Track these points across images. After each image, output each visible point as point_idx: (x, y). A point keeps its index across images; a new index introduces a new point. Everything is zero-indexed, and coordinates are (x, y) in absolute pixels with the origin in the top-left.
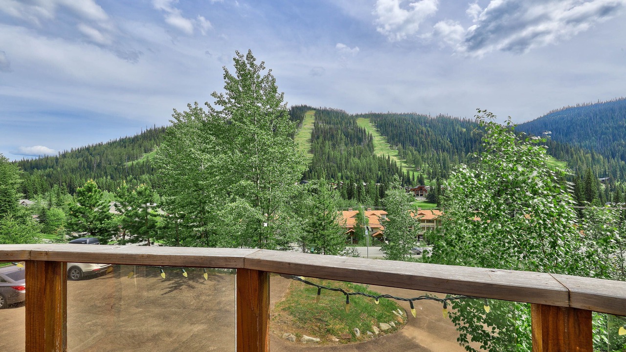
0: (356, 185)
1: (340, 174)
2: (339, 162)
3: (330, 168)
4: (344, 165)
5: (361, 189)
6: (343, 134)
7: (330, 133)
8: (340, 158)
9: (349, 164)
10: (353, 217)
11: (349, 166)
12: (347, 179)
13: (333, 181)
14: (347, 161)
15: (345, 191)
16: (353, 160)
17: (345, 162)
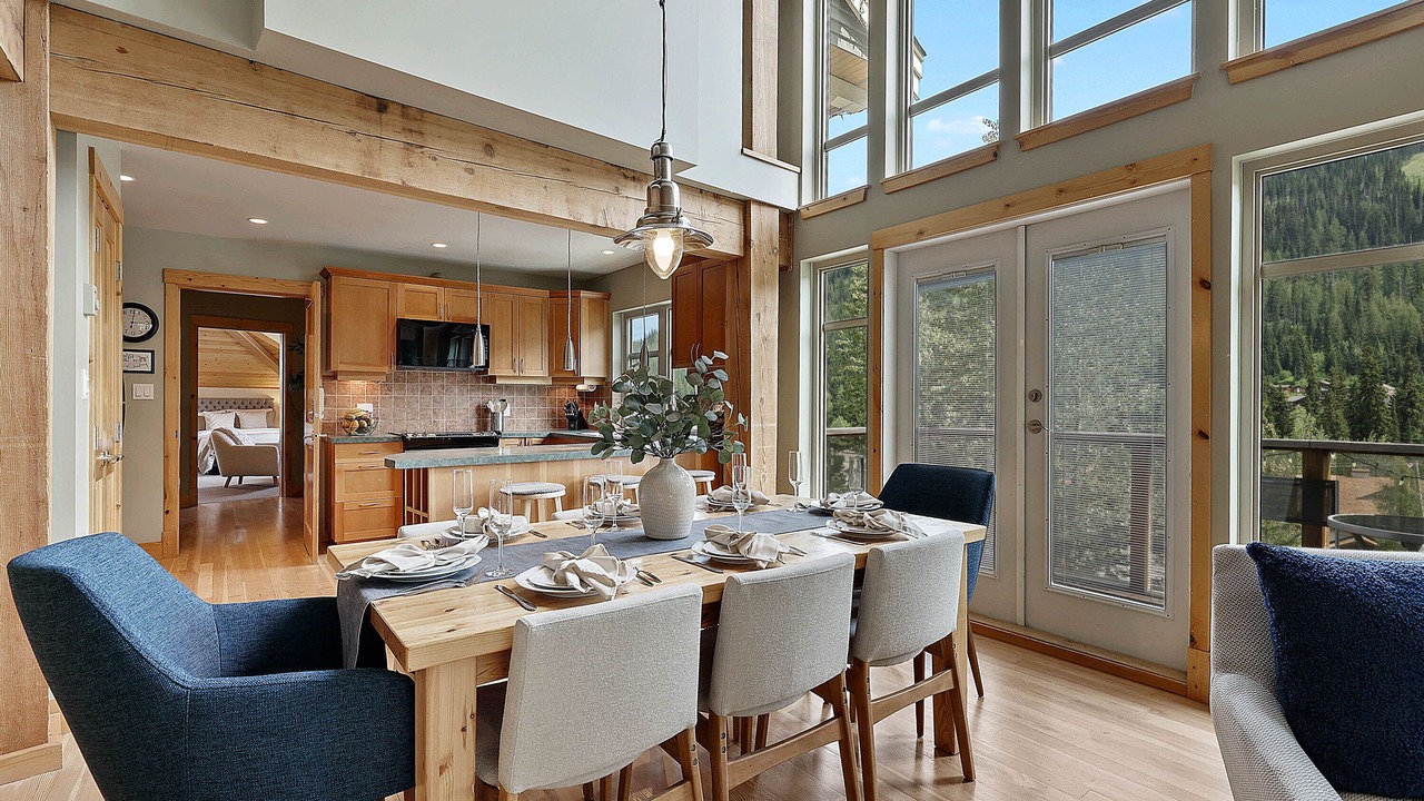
0: (1390, 390)
1: (1319, 357)
2: (1315, 316)
3: (1279, 338)
4: (1341, 326)
5: (1412, 405)
6: (1336, 221)
7: (1278, 223)
8: (1322, 304)
9: (1364, 319)
10: (1374, 496)
11: (1361, 326)
12: (1350, 370)
13: (1291, 379)
14: (1353, 311)
15: (1339, 412)
16: (1381, 307)
17: (1343, 315)
